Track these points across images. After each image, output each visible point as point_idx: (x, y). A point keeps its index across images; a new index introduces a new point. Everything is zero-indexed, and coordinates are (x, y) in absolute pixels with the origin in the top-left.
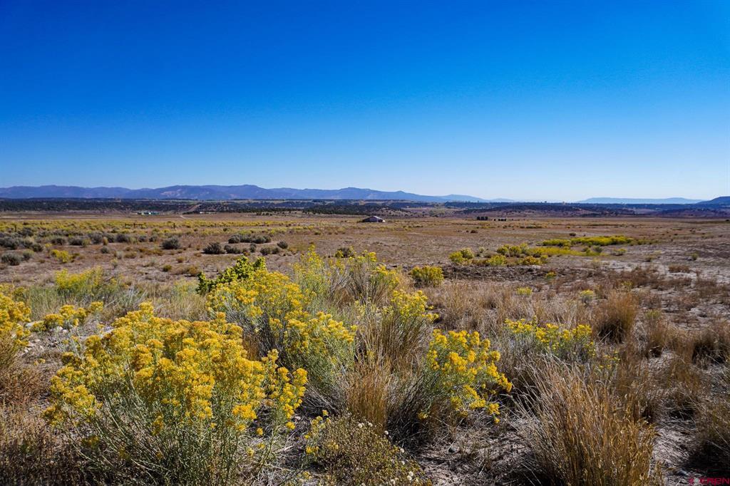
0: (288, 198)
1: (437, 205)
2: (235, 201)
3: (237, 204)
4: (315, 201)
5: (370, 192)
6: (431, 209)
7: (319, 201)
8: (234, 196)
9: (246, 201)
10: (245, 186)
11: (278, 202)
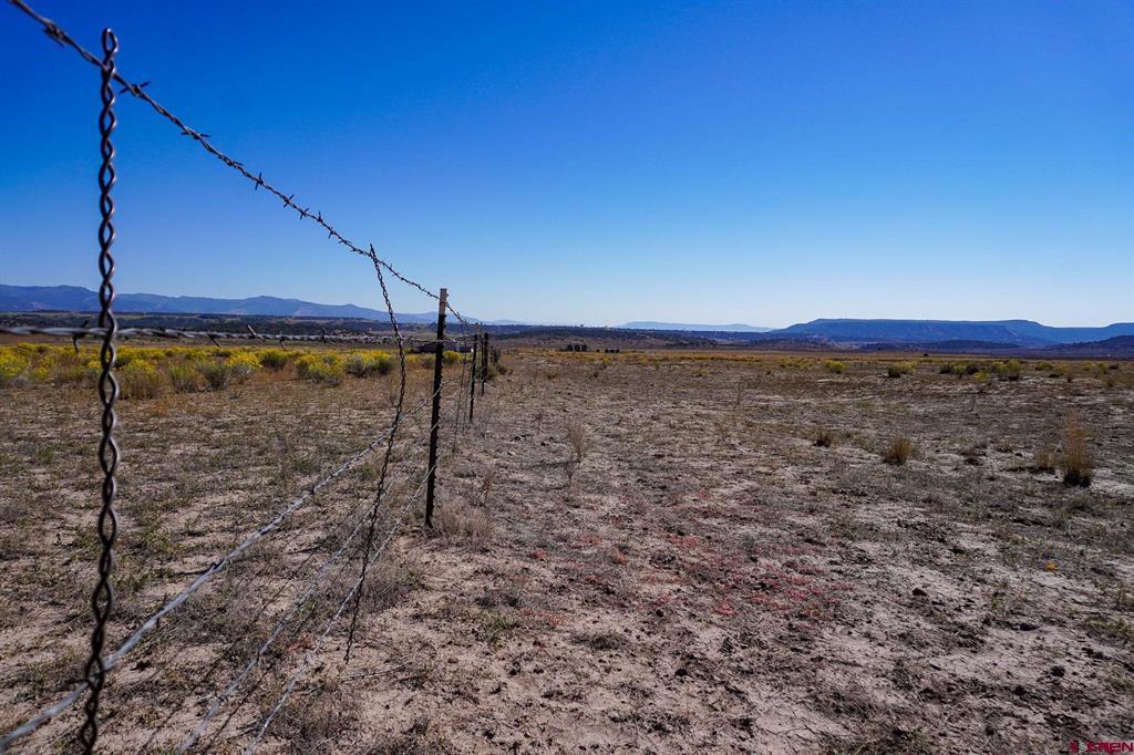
0: (150, 310)
1: (418, 328)
2: (41, 314)
3: (43, 318)
4: (204, 316)
5: (299, 304)
6: (410, 333)
7: (212, 317)
8: (37, 305)
9: (65, 315)
10: (61, 287)
11: (129, 317)
